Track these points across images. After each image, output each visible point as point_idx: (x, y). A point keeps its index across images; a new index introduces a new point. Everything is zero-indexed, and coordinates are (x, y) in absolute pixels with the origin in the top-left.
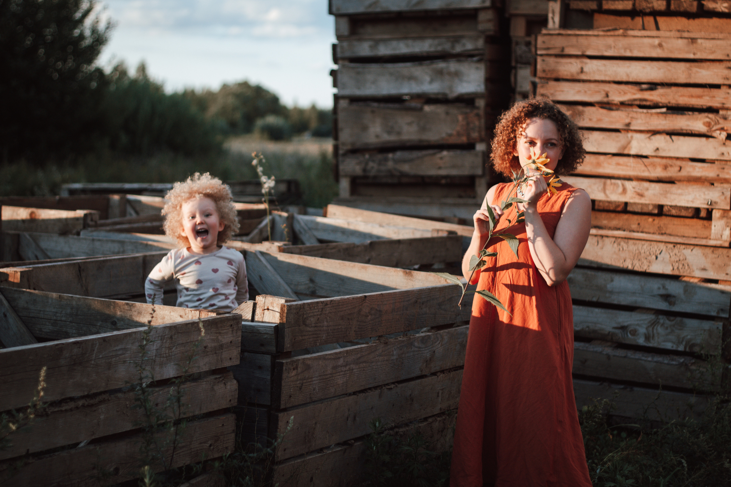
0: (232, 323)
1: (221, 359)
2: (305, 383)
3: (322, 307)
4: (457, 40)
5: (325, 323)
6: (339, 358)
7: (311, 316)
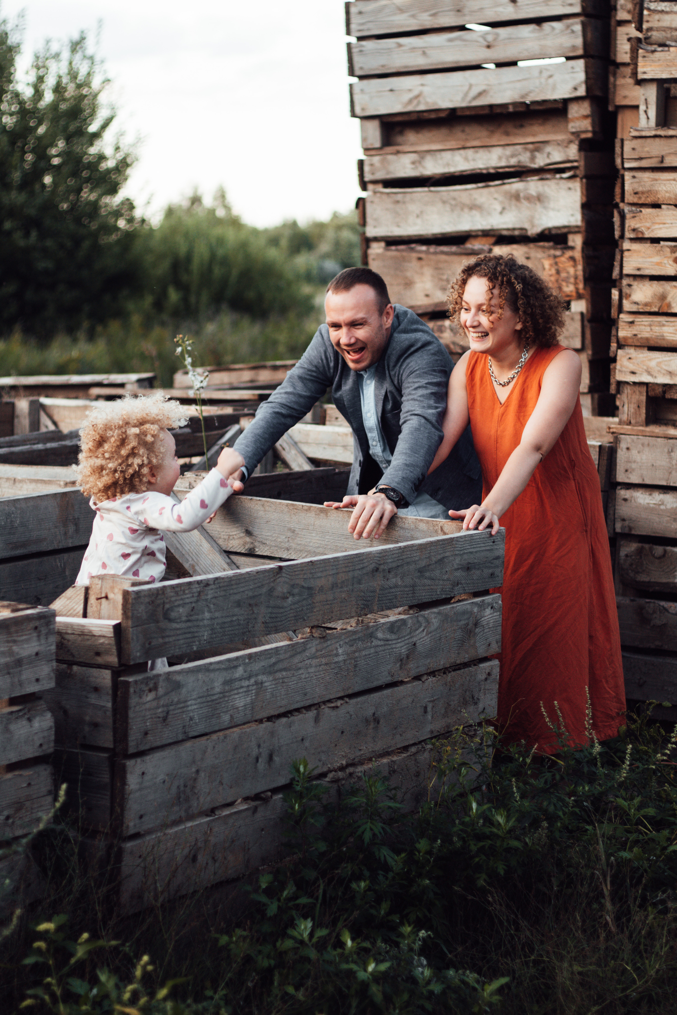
0: (37, 623)
1: (19, 681)
2: (173, 710)
3: (199, 590)
4: (538, 147)
5: (207, 615)
6: (236, 667)
7: (179, 606)
